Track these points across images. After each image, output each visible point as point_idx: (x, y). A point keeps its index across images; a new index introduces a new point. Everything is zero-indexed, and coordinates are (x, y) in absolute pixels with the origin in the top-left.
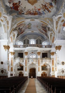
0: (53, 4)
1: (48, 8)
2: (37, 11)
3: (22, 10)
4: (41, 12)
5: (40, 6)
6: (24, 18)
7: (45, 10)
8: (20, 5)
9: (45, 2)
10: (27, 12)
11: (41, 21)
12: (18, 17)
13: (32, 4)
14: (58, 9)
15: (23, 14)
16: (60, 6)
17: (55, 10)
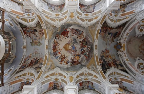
0: (69, 64)
1: (63, 60)
2: (58, 51)
3: (60, 38)
4: (57, 56)
5: (63, 53)
6: (50, 38)
7: (60, 58)
8: (66, 37)
9: (67, 57)
10: (56, 42)
11: (46, 57)
12: (54, 33)
13: (64, 47)
14: (68, 69)
15: (56, 38)
16: (72, 70)
17: (66, 67)
